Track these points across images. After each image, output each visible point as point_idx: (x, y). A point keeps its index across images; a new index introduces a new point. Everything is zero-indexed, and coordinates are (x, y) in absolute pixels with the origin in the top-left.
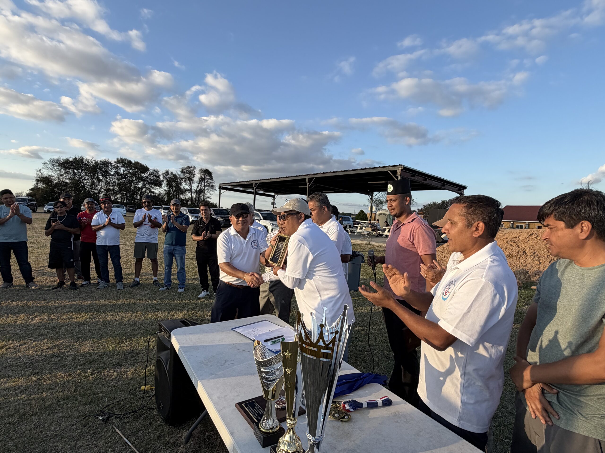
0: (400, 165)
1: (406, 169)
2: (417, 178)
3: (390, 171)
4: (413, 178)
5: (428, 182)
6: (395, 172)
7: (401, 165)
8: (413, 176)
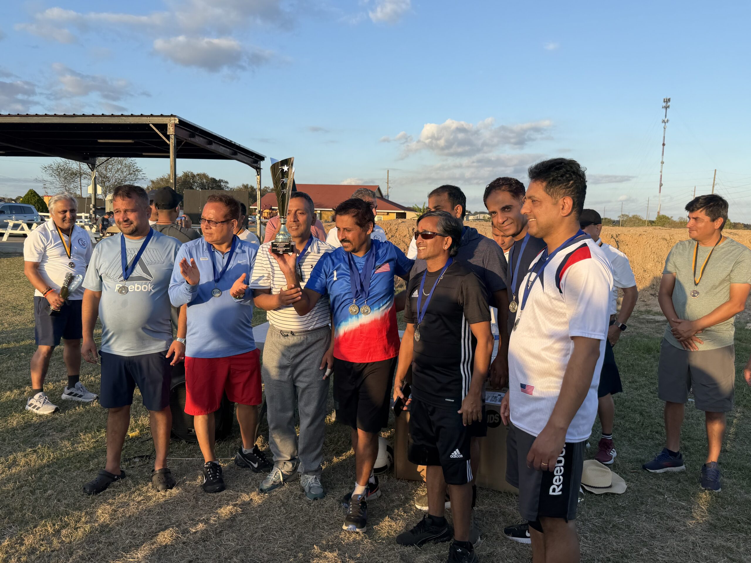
0: (172, 116)
1: (182, 125)
2: (199, 141)
3: (154, 125)
4: (192, 139)
5: (214, 147)
6: (163, 127)
7: (175, 116)
8: (192, 136)
